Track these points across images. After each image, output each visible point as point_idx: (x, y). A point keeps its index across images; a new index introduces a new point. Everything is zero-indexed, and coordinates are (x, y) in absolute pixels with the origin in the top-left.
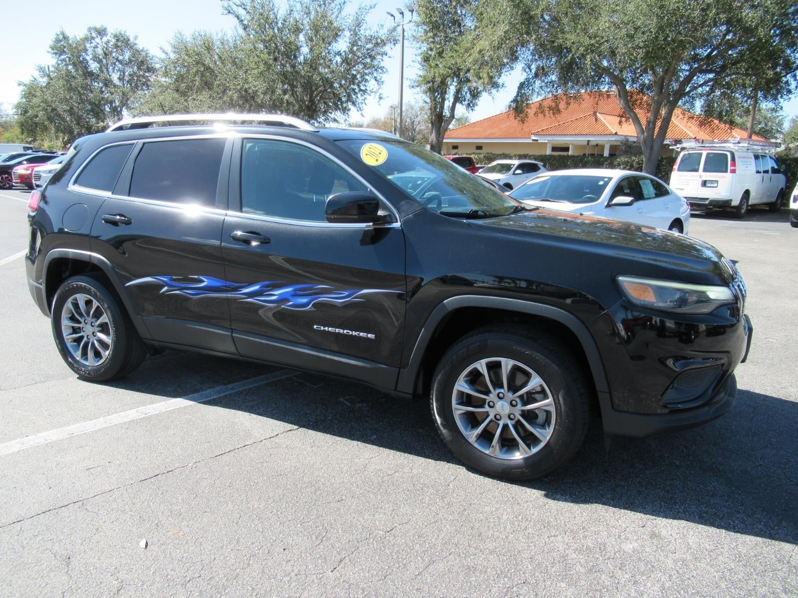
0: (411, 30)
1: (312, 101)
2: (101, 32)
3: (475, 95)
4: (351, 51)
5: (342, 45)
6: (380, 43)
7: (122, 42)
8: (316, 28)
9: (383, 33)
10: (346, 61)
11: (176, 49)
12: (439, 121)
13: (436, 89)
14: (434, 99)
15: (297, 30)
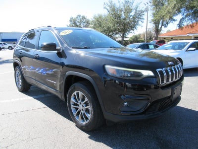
0: (150, 8)
1: (124, 28)
2: (80, 16)
3: (167, 23)
4: (135, 15)
5: (133, 13)
6: (142, 12)
7: (84, 18)
8: (126, 10)
9: (143, 9)
10: (133, 18)
11: (95, 18)
12: (158, 31)
13: (156, 23)
14: (156, 25)
15: (121, 11)
